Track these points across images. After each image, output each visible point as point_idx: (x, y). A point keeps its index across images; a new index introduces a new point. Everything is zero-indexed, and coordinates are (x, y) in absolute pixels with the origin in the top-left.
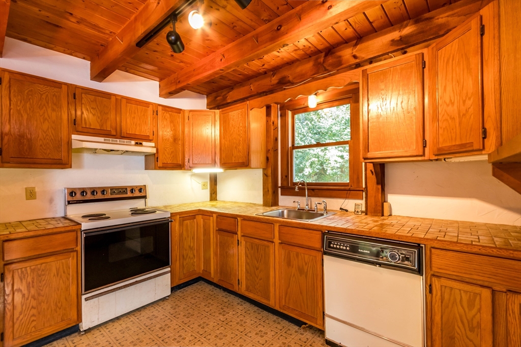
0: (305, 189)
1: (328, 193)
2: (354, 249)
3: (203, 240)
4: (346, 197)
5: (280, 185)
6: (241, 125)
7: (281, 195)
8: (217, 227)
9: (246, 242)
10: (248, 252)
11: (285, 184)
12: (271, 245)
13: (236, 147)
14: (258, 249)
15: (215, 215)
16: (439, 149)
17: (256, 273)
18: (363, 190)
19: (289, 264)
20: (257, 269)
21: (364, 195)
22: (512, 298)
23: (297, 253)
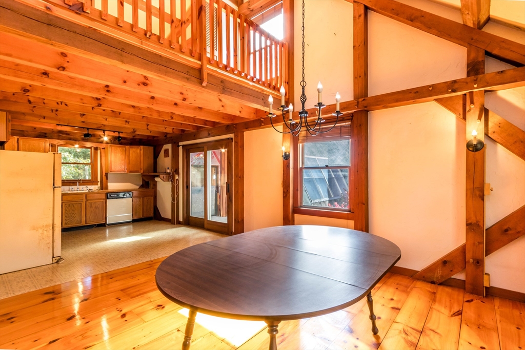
1: (82, 184)
9: (66, 204)
12: (82, 202)
16: (130, 171)
17: (73, 215)
18: (98, 182)
19: (91, 207)
20: (73, 214)
21: (99, 183)
22: (145, 198)
23: (95, 202)
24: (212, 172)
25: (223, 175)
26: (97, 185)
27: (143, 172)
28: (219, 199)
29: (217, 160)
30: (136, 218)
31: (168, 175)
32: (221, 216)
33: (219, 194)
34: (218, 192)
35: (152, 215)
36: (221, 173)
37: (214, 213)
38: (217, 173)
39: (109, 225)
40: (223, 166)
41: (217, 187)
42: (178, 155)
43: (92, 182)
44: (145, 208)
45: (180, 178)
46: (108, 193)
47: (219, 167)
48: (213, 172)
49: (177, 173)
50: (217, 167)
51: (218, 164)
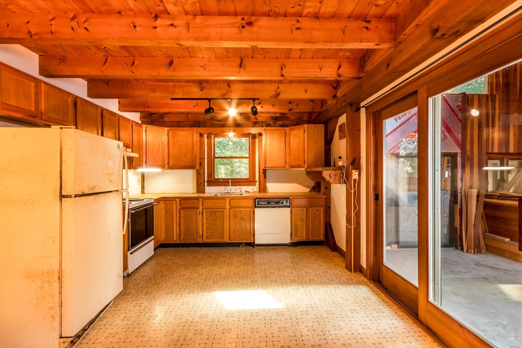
0: (229, 182)
1: (238, 183)
2: (269, 203)
3: (165, 218)
4: (249, 185)
5: (206, 180)
6: (189, 141)
7: (208, 186)
8: (180, 206)
9: (206, 212)
10: (208, 217)
11: (210, 179)
12: (225, 210)
13: (184, 156)
14: (215, 214)
15: (178, 200)
16: (291, 165)
17: (214, 227)
18: (256, 182)
19: (235, 217)
20: (215, 225)
21: (257, 184)
22: (311, 209)
23: (240, 211)
24: (442, 165)
25: (468, 170)
26: (255, 185)
27: (308, 167)
28: (457, 217)
29: (453, 143)
30: (296, 240)
31: (338, 172)
32: (462, 249)
33: (458, 206)
34: (456, 203)
35: (322, 238)
36: (463, 167)
37: (446, 241)
38: (454, 167)
39: (259, 245)
40: (468, 153)
41: (454, 195)
42: (359, 130)
43: (249, 182)
44: (310, 226)
45: (363, 176)
46: (257, 198)
47: (459, 155)
48: (445, 165)
49: (358, 167)
50: (453, 156)
51: (457, 150)
